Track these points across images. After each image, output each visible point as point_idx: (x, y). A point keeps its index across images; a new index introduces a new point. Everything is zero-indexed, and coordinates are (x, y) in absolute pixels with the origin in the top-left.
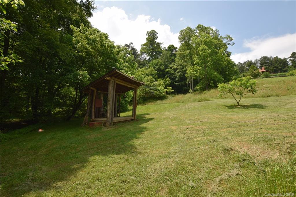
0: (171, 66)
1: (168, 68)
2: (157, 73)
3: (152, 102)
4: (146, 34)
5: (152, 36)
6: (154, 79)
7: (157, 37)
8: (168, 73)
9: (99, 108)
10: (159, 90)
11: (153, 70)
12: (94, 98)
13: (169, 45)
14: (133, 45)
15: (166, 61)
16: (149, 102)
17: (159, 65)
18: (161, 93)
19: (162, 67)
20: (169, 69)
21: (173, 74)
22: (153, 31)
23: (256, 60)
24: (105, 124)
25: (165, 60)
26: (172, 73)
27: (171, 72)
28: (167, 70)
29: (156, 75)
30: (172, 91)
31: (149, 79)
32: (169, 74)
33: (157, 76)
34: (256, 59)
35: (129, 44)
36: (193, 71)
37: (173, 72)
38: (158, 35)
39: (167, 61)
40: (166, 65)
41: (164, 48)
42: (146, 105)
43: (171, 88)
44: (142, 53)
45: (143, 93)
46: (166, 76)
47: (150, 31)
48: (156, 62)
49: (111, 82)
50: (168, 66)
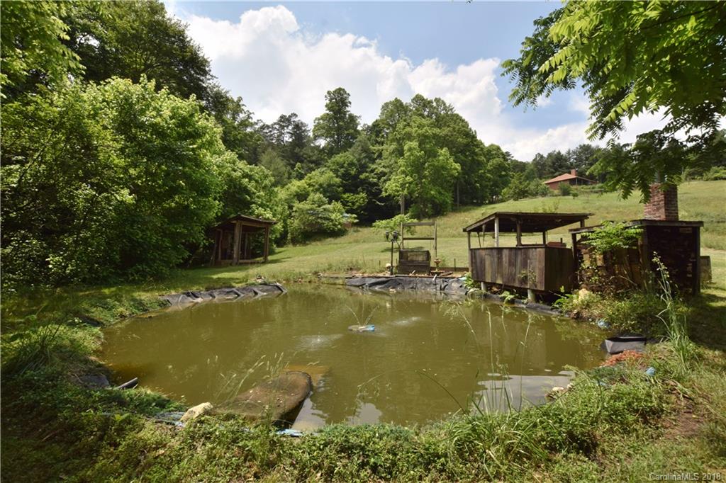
0: (373, 166)
1: (367, 172)
2: (342, 182)
3: (320, 240)
4: (326, 97)
5: (338, 101)
6: (325, 200)
7: (350, 103)
8: (365, 181)
9: (226, 249)
10: (332, 221)
11: (332, 177)
12: (221, 239)
13: (375, 120)
14: (296, 119)
15: (362, 157)
16: (315, 240)
17: (345, 165)
18: (335, 225)
19: (353, 169)
20: (367, 174)
21: (376, 184)
22: (340, 89)
23: (569, 153)
24: (231, 264)
25: (360, 155)
26: (374, 183)
27: (371, 179)
28: (362, 177)
29: (339, 187)
30: (356, 221)
31: (316, 199)
32: (366, 183)
33: (341, 188)
34: (569, 150)
35: (290, 116)
36: (396, 186)
37: (375, 180)
38: (350, 99)
39: (365, 157)
40: (363, 165)
41: (365, 125)
42: (309, 246)
43: (356, 216)
44: (316, 137)
45: (304, 224)
46: (360, 189)
47: (332, 90)
48: (341, 160)
49: (237, 224)
50: (367, 167)
